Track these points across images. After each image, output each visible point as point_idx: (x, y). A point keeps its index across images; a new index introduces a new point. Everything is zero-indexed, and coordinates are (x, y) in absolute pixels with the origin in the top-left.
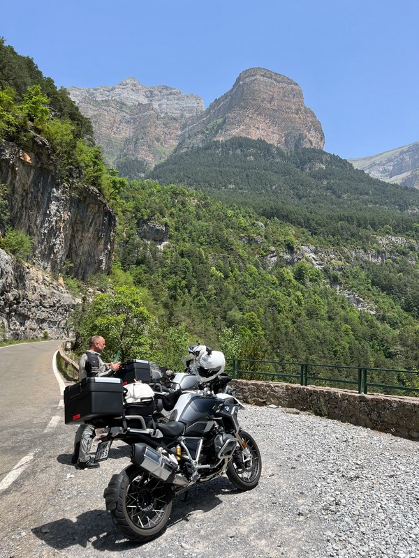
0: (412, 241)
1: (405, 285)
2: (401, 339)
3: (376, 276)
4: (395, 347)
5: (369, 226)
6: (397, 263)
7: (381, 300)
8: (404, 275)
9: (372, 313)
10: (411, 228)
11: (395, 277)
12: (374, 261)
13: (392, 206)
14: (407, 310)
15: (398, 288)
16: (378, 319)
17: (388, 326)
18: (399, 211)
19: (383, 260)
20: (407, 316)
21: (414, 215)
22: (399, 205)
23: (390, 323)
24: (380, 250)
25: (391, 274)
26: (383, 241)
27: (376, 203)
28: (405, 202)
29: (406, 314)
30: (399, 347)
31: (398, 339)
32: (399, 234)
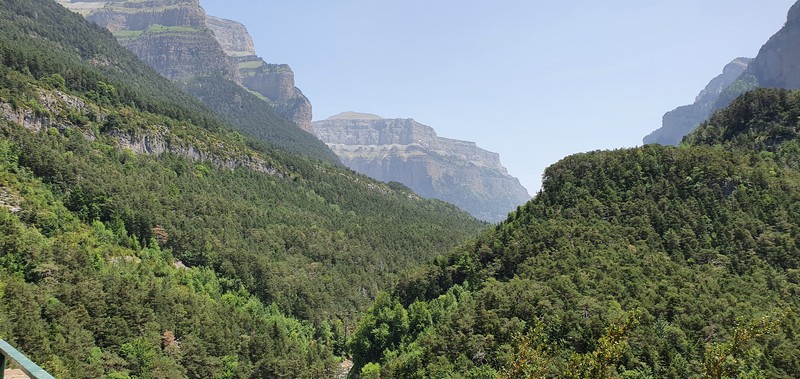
0: (93, 106)
1: (75, 171)
2: (56, 253)
3: (28, 151)
4: (45, 265)
5: (27, 68)
6: (68, 137)
7: (31, 190)
8: (75, 154)
9: (14, 209)
10: (94, 87)
11: (60, 156)
12: (27, 126)
13: (70, 46)
14: (72, 208)
15: (63, 174)
16: (22, 219)
17: (37, 232)
18: (79, 57)
19: (43, 128)
20: (71, 217)
21: (101, 69)
22: (82, 49)
23: (42, 226)
24: (41, 110)
25: (54, 151)
26: (47, 97)
27: (43, 35)
28: (90, 45)
29: (70, 215)
30: (51, 265)
31: (51, 253)
32: (74, 91)
